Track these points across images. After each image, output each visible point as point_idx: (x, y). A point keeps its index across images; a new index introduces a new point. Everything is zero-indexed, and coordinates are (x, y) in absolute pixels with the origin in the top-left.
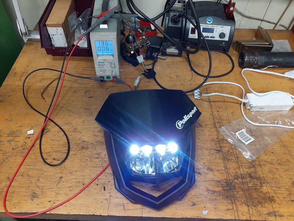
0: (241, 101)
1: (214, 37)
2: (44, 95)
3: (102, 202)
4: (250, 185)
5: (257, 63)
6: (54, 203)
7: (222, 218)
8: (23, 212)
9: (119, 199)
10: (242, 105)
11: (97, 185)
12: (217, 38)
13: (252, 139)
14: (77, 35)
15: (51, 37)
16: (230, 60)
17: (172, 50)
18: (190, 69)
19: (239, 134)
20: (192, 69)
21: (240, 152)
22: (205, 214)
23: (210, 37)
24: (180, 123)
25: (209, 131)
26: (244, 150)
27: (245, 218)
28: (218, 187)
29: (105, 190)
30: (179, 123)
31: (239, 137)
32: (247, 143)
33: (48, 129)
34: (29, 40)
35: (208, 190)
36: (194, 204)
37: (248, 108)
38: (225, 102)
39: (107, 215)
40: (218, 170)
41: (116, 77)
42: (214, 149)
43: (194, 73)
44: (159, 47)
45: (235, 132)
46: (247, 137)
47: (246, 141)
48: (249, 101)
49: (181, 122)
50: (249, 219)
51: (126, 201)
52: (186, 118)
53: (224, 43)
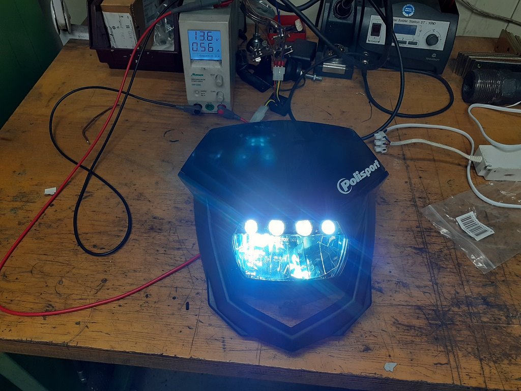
0: (468, 160)
1: (415, 43)
2: (87, 134)
3: (181, 332)
4: (485, 320)
5: (501, 93)
6: (87, 326)
7: (424, 379)
8: (24, 339)
9: (215, 327)
10: (469, 167)
11: (174, 298)
12: (422, 45)
13: (490, 232)
14: (158, 34)
15: (110, 33)
16: (445, 89)
17: (334, 65)
18: (368, 101)
19: (462, 220)
20: (372, 101)
21: (464, 254)
22: (390, 369)
23: (407, 43)
24: (345, 184)
25: (403, 212)
26: (472, 252)
27: (473, 383)
28: (418, 318)
29: (187, 309)
30: (343, 184)
31: (463, 227)
32: (478, 239)
33: (89, 192)
34: (71, 41)
35: (396, 323)
36: (367, 349)
37: (482, 173)
38: (434, 160)
39: (188, 357)
40: (418, 287)
41: (225, 107)
42: (411, 247)
43: (374, 108)
44: (309, 59)
45: (455, 217)
46: (479, 227)
47: (477, 235)
48: (483, 159)
49: (347, 181)
50: (483, 386)
51: (228, 333)
52: (358, 177)
53: (434, 55)
